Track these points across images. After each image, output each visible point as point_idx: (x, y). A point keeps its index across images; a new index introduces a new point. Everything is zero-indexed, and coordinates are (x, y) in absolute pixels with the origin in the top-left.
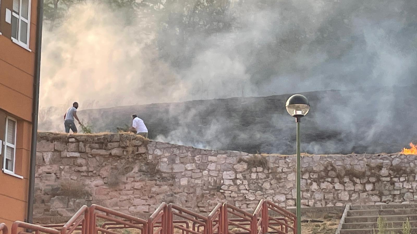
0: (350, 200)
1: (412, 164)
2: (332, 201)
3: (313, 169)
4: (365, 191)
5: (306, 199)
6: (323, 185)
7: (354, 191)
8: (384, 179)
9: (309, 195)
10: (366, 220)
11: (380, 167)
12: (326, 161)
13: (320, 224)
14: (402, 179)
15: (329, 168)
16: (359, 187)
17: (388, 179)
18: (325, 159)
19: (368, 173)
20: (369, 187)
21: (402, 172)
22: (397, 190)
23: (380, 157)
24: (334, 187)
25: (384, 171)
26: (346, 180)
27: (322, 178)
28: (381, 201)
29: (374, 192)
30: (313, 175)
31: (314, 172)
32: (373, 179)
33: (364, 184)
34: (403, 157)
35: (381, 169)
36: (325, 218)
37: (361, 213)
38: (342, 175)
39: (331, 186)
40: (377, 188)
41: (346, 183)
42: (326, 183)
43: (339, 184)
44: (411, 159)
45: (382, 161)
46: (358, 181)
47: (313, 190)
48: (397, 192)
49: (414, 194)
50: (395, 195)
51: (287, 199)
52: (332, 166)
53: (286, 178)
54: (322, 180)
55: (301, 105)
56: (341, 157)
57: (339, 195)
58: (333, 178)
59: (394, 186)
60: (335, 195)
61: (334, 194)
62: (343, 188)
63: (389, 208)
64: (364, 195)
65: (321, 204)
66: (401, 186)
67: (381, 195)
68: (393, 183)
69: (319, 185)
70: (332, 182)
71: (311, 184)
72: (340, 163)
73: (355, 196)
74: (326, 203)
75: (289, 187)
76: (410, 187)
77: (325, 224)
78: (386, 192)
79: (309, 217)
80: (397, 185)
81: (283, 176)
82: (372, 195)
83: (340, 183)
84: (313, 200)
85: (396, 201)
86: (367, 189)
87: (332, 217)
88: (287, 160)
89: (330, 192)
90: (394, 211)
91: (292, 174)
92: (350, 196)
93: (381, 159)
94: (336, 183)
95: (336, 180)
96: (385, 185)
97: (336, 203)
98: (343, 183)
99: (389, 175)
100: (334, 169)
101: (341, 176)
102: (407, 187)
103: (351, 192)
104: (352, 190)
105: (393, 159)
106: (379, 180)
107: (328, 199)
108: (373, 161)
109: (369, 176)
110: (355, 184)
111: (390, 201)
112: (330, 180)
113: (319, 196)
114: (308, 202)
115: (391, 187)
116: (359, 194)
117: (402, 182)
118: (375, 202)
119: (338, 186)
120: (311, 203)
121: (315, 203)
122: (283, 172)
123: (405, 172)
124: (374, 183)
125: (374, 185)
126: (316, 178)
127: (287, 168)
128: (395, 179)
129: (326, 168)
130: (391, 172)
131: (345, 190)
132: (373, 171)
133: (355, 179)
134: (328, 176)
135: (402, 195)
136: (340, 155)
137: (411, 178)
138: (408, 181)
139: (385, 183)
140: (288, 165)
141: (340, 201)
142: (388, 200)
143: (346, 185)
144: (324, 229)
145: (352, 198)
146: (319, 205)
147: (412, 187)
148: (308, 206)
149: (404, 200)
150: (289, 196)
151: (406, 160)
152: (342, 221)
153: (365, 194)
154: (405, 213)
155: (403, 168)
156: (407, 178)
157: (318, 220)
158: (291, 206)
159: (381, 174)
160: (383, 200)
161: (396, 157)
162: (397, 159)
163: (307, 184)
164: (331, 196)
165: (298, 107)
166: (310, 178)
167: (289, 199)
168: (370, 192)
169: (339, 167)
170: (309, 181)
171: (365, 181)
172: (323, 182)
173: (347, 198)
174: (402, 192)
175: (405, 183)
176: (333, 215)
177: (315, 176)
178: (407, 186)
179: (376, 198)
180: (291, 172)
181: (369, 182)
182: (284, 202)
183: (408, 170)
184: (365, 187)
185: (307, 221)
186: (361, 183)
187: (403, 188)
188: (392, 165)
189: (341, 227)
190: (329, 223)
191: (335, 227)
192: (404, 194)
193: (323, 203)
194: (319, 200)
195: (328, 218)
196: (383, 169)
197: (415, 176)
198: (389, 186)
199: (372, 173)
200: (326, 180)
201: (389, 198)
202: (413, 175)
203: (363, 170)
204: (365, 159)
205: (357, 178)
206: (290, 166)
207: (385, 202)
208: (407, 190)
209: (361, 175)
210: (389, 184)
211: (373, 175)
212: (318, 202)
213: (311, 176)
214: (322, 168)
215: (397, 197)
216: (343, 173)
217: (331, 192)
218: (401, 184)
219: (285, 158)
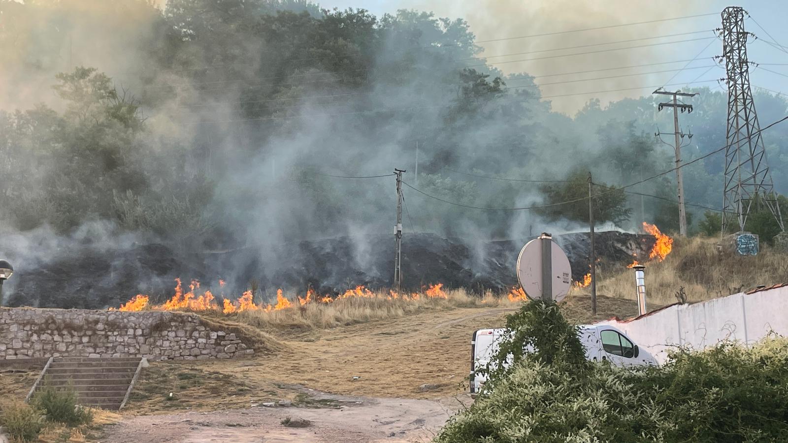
0: (67, 351)
1: (126, 320)
2: (50, 351)
3: (34, 321)
4: (81, 343)
5: (25, 349)
6: (43, 337)
7: (72, 343)
8: (99, 332)
9: (29, 345)
10: (65, 371)
11: (97, 322)
12: (47, 314)
13: (23, 374)
14: (116, 333)
15: (50, 321)
16: (76, 339)
17: (103, 333)
18: (47, 313)
19: (86, 327)
20: (85, 340)
21: (116, 327)
22: (111, 343)
23: (97, 313)
24: (53, 338)
25: (100, 326)
26: (65, 332)
27: (42, 330)
28: (95, 353)
29: (89, 344)
30: (34, 327)
31: (36, 324)
32: (89, 333)
33: (81, 337)
34: (118, 313)
35: (97, 324)
36: (30, 369)
37: (62, 365)
38: (62, 328)
39: (50, 338)
40: (92, 341)
41: (64, 335)
42: (46, 334)
43: (57, 336)
44: (124, 316)
45: (99, 316)
46: (75, 333)
47: (33, 340)
48: (110, 345)
49: (126, 346)
50: (108, 347)
51: (8, 348)
52: (52, 318)
53: (8, 329)
54: (43, 332)
55: (4, 269)
56: (62, 311)
57: (57, 346)
58: (52, 331)
59: (108, 339)
60: (54, 346)
61: (52, 345)
62: (61, 340)
63: (89, 361)
64: (80, 347)
65: (40, 354)
66: (114, 340)
67: (95, 347)
68: (107, 337)
69: (39, 336)
70: (52, 334)
71: (32, 335)
72: (61, 317)
73: (71, 348)
74: (45, 353)
75: (10, 337)
76: (122, 340)
77: (28, 374)
78: (100, 345)
79: (14, 367)
80: (111, 338)
81: (6, 327)
82: (88, 347)
83: (59, 335)
84: (32, 350)
85: (109, 352)
86: (83, 341)
87: (36, 368)
88: (11, 312)
89: (48, 344)
90: (91, 364)
91: (14, 325)
92: (67, 347)
93: (98, 314)
94: (55, 335)
95: (56, 332)
96: (100, 339)
97: (53, 353)
98: (61, 335)
99: (104, 329)
100: (54, 322)
101: (60, 329)
102: (119, 341)
103: (69, 344)
104: (69, 342)
105: (109, 315)
106: (94, 333)
107: (46, 350)
108: (91, 316)
109: (86, 330)
110: (72, 336)
111: (103, 352)
112: (49, 332)
113: (38, 346)
114: (28, 351)
115: (105, 341)
116: (76, 345)
117: (115, 336)
118: (90, 353)
119: (57, 338)
120: (30, 353)
121: (34, 353)
122: (5, 323)
123: (118, 327)
124: (90, 336)
125: (90, 338)
126: (37, 330)
127: (10, 320)
128: (110, 333)
129: (47, 321)
130: (106, 326)
131: (63, 342)
132: (90, 325)
133: (73, 332)
134: (48, 329)
135: (114, 348)
136: (62, 309)
137: (124, 333)
138: (121, 335)
139: (100, 336)
140: (11, 317)
141: (58, 351)
142: (101, 352)
143: (64, 337)
144: (26, 378)
145: (69, 349)
146: (37, 355)
147: (124, 341)
148: (27, 355)
149: (116, 352)
150: (10, 346)
151: (120, 317)
152: (43, 372)
153: (81, 345)
154: (101, 365)
155: (118, 324)
156: (120, 332)
157: (23, 370)
158: (10, 355)
159: (97, 328)
160: (97, 351)
161: (112, 313)
162: (113, 315)
163: (28, 334)
164: (49, 347)
165: (2, 271)
166: (31, 330)
167: (9, 349)
168: (86, 344)
169: (60, 321)
170: (30, 332)
171: (82, 334)
172: (43, 334)
173: (64, 350)
174: (114, 345)
175: (118, 337)
176: (38, 366)
177: (36, 328)
178: (119, 339)
179: (91, 350)
180: (14, 323)
181: (85, 335)
182: (4, 351)
183: (121, 325)
184: (81, 340)
185: (12, 372)
186: (78, 336)
187: (116, 341)
188: (107, 320)
189: (41, 377)
190: (32, 373)
191: (36, 377)
192: (116, 346)
193: (42, 353)
194: (37, 350)
195: (32, 369)
196: (99, 323)
197: (127, 331)
198: (103, 340)
199: (89, 327)
200: (46, 332)
201: (103, 350)
202: (126, 329)
203: (81, 324)
204: (84, 314)
205: (75, 331)
206: (13, 318)
207: (98, 353)
208: (119, 343)
209: (79, 329)
210: (103, 338)
211: (89, 329)
212: (37, 352)
213: (32, 328)
214: (43, 321)
215: (110, 349)
216: (63, 325)
217: (50, 343)
218: (115, 338)
219: (9, 310)
